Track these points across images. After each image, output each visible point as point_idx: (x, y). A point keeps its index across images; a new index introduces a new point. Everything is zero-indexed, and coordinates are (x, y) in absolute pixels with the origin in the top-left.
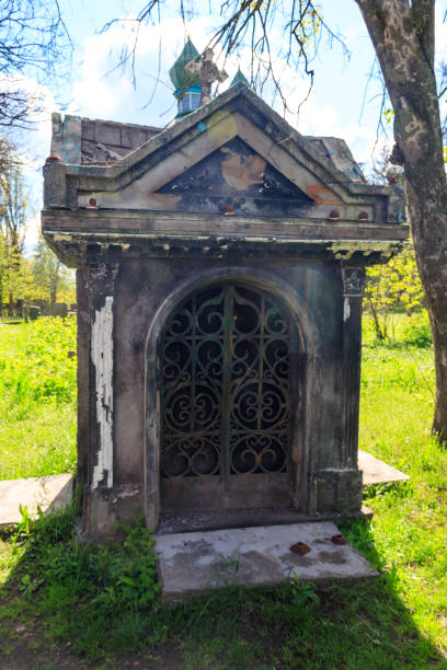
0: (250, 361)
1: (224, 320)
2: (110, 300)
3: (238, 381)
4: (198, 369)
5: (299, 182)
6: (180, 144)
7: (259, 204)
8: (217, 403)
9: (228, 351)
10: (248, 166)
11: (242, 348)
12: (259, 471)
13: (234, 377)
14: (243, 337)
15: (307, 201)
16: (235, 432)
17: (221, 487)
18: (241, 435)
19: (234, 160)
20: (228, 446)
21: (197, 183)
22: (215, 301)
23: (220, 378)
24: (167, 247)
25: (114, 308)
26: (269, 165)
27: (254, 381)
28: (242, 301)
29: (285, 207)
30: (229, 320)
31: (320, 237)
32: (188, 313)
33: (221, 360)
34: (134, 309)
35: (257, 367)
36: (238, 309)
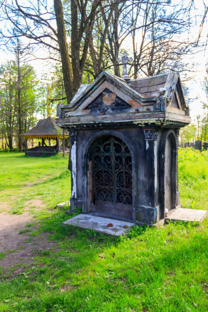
0: (120, 163)
1: (111, 149)
2: (75, 142)
3: (117, 170)
4: (104, 165)
5: (126, 100)
6: (89, 94)
7: (113, 109)
8: (111, 177)
9: (113, 160)
10: (111, 97)
11: (117, 158)
12: (125, 203)
13: (116, 169)
14: (117, 155)
15: (129, 106)
16: (118, 188)
17: (112, 207)
18: (120, 190)
19: (106, 95)
20: (116, 192)
21: (95, 105)
22: (108, 142)
23: (111, 168)
24: (85, 126)
25: (77, 145)
26: (117, 96)
27: (122, 170)
28: (116, 142)
29: (121, 109)
30: (112, 148)
31: (129, 119)
32: (100, 146)
33: (111, 162)
34: (82, 145)
35: (122, 165)
36: (115, 145)
